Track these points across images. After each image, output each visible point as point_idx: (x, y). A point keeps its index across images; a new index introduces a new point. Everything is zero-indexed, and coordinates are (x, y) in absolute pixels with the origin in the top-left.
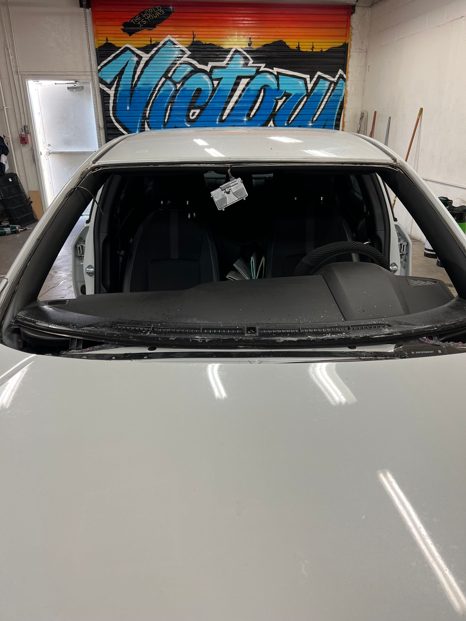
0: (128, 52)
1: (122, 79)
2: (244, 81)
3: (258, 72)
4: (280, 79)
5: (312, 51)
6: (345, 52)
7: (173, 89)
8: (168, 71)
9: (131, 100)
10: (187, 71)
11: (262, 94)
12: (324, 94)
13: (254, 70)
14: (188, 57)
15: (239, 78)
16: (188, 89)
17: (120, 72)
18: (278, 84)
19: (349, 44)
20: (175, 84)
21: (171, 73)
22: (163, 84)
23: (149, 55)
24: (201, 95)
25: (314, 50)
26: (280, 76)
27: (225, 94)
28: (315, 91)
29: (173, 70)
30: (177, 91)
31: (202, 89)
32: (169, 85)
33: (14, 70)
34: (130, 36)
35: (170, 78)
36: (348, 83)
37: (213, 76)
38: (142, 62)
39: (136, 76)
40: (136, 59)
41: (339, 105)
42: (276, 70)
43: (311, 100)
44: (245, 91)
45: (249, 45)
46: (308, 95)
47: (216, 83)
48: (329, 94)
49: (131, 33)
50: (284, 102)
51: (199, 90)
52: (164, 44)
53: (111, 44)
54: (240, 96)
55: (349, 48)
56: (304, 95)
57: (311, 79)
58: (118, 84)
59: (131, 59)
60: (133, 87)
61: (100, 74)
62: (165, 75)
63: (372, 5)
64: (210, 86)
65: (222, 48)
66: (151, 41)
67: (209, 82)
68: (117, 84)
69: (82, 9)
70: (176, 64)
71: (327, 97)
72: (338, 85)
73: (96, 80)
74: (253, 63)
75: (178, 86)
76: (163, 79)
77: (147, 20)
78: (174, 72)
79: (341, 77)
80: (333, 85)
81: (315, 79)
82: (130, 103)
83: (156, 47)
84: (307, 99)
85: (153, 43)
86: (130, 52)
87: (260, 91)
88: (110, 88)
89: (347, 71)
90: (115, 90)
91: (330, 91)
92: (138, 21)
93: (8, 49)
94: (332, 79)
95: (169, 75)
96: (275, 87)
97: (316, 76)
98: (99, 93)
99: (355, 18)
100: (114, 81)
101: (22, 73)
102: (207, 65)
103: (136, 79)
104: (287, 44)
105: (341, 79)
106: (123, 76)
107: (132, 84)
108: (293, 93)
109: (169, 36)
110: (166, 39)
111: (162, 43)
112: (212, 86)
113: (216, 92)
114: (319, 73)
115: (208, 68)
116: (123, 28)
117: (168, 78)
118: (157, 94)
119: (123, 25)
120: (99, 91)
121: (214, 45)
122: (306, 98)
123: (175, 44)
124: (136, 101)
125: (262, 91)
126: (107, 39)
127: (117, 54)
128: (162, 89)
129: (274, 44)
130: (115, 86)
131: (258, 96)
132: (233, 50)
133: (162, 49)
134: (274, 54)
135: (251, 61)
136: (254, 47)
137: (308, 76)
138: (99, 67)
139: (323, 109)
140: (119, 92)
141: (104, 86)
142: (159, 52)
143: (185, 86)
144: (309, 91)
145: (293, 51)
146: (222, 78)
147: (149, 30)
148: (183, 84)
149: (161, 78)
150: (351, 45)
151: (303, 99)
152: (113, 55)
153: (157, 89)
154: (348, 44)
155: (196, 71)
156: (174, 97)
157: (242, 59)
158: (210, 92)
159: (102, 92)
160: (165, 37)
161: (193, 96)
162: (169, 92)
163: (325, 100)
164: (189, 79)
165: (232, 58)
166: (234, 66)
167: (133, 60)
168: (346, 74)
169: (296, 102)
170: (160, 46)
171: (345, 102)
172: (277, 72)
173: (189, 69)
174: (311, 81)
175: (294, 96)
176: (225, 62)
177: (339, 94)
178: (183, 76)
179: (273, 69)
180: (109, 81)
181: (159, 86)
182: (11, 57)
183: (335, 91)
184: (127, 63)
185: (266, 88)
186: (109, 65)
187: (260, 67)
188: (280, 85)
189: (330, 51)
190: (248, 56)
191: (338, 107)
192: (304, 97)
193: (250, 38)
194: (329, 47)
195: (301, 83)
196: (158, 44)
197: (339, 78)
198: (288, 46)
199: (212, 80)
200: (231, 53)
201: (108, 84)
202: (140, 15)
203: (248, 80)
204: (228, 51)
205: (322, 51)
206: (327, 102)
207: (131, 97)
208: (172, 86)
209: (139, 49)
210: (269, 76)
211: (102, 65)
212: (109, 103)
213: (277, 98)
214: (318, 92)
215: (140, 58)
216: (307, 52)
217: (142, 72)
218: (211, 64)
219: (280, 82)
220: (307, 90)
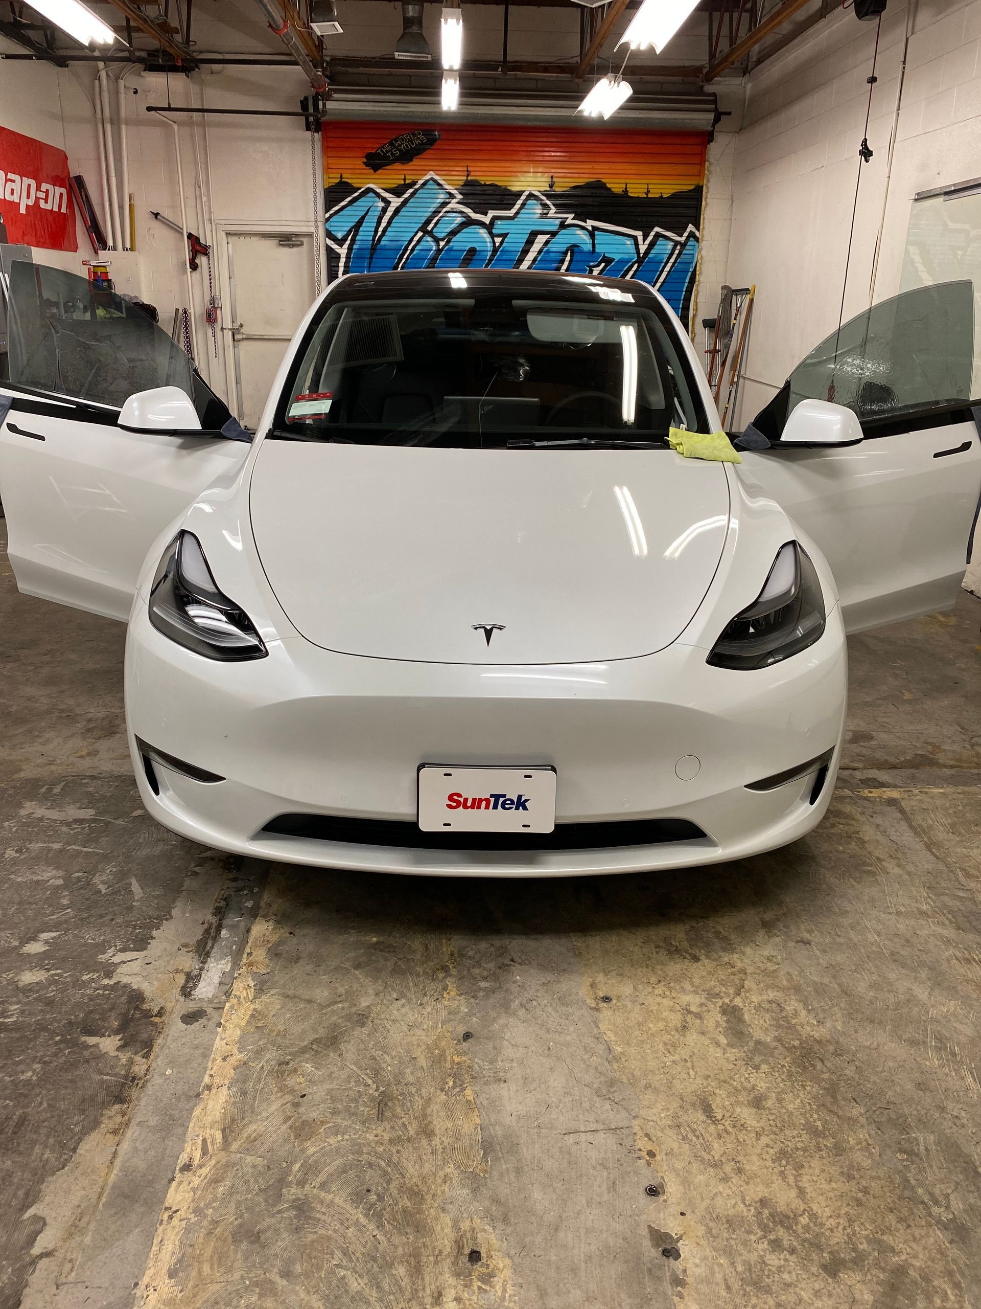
0: (371, 194)
1: (360, 233)
2: (541, 239)
3: (563, 226)
4: (596, 237)
5: (647, 197)
6: (698, 199)
7: (434, 248)
8: (428, 222)
9: (370, 263)
10: (456, 222)
11: (568, 258)
12: (665, 261)
13: (558, 222)
14: (458, 203)
15: (534, 234)
16: (455, 248)
17: (358, 222)
18: (594, 245)
19: (704, 189)
20: (437, 240)
21: (431, 225)
22: (419, 241)
23: (401, 200)
24: (475, 257)
25: (650, 196)
26: (596, 233)
27: (512, 258)
28: (650, 256)
29: (434, 221)
30: (439, 251)
31: (478, 249)
32: (429, 242)
33: (206, 216)
34: (375, 171)
35: (430, 233)
36: (704, 244)
37: (494, 231)
38: (389, 209)
39: (381, 229)
40: (381, 204)
41: (688, 278)
42: (590, 224)
43: (644, 269)
44: (542, 254)
45: (551, 186)
46: (640, 261)
47: (498, 240)
48: (672, 260)
49: (376, 168)
50: (602, 270)
51: (472, 251)
52: (424, 184)
53: (347, 183)
54: (535, 260)
55: (704, 193)
56: (634, 260)
57: (645, 238)
58: (353, 240)
59: (375, 204)
60: (375, 246)
61: (327, 225)
62: (423, 229)
63: (741, 130)
64: (489, 244)
65: (510, 191)
66: (405, 180)
67: (489, 239)
68: (351, 240)
69: (309, 133)
70: (440, 212)
71: (669, 265)
72: (687, 247)
73: (322, 233)
74: (555, 213)
75: (442, 244)
76: (420, 234)
77: (400, 150)
78: (436, 223)
79: (692, 235)
80: (678, 247)
81: (650, 238)
82: (369, 267)
83: (411, 188)
84: (638, 267)
85: (407, 182)
86: (374, 195)
87: (565, 253)
88: (341, 246)
89: (701, 227)
90: (348, 249)
91: (675, 256)
92: (387, 152)
93: (200, 187)
94: (678, 238)
95: (429, 228)
96: (590, 247)
97: (653, 234)
98: (325, 252)
99: (714, 150)
100: (347, 235)
101: (218, 222)
102: (486, 214)
103: (379, 233)
104: (608, 186)
105: (692, 239)
106: (361, 229)
107: (373, 240)
108: (617, 257)
109: (431, 172)
110: (427, 177)
111: (421, 182)
112: (492, 244)
113: (499, 253)
114: (657, 229)
115: (487, 220)
116: (365, 160)
117: (426, 232)
118: (410, 254)
119: (366, 157)
120: (324, 248)
121: (497, 186)
122: (636, 265)
123: (439, 184)
124: (377, 265)
125: (569, 254)
126: (341, 175)
127: (354, 198)
128: (418, 248)
129: (588, 186)
130: (348, 242)
131: (562, 261)
132: (527, 193)
133: (420, 191)
134: (589, 201)
135: (553, 209)
136: (558, 190)
137: (641, 233)
138: (327, 215)
139: (663, 282)
140: (354, 251)
141: (332, 242)
142: (416, 196)
143: (451, 244)
144: (641, 255)
145: (616, 196)
146: (507, 234)
147: (403, 164)
148: (448, 242)
149: (417, 233)
150: (707, 188)
151: (632, 266)
152: (349, 199)
153: (410, 248)
154: (702, 187)
155: (469, 222)
156: (434, 259)
157: (540, 207)
158: (490, 254)
159: (329, 250)
160: (425, 175)
161: (463, 259)
162: (427, 252)
163: (667, 269)
164: (458, 235)
165: (523, 205)
166: (527, 216)
167: (378, 206)
168: (699, 231)
169: (621, 271)
170: (417, 187)
171: (697, 273)
172: (592, 226)
173: (459, 220)
174: (644, 241)
175: (618, 262)
176: (514, 211)
177: (688, 261)
178: (449, 230)
179: (586, 222)
180: (340, 235)
181: (413, 243)
182: (204, 199)
183: (682, 256)
184: (368, 211)
185: (575, 249)
186: (341, 213)
187: (567, 218)
188: (597, 246)
189: (674, 196)
190: (548, 202)
191: (687, 281)
192: (634, 263)
193: (552, 177)
194: (675, 191)
195: (628, 242)
196: (414, 183)
197: (688, 237)
198: (609, 189)
199: (493, 236)
200: (523, 197)
201: (338, 240)
202: (391, 144)
203: (547, 236)
204: (519, 194)
205: (661, 197)
206: (669, 272)
207: (371, 258)
208: (433, 244)
209: (386, 190)
210: (579, 232)
211: (332, 212)
212: (338, 267)
213: (592, 264)
214: (655, 257)
215: (388, 203)
216: (638, 197)
217: (389, 223)
218: (491, 213)
219: (596, 242)
220: (638, 253)
